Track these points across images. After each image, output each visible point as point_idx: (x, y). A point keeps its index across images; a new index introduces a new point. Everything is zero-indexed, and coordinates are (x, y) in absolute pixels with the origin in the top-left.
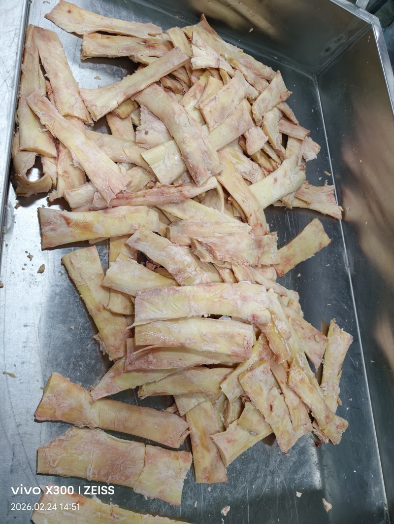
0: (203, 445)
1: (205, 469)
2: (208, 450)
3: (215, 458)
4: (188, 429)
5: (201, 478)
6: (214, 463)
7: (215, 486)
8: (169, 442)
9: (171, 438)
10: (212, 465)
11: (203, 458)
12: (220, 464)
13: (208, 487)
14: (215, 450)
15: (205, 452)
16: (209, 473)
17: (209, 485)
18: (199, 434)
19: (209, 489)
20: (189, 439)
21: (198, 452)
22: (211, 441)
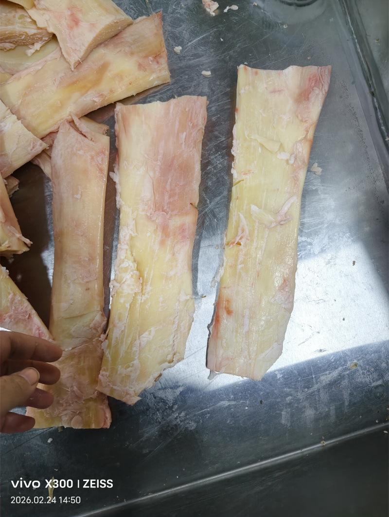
0: (97, 82)
1: (140, 66)
2: (103, 68)
3: (118, 50)
4: (72, 122)
5: (159, 74)
6: (127, 49)
7: (172, 39)
8: (99, 159)
9: (92, 158)
10: (132, 54)
11: (120, 76)
12: (128, 35)
13: (176, 54)
14: (101, 51)
15: (109, 74)
16: (146, 57)
17: (171, 53)
18: (76, 95)
19: (178, 49)
20: (93, 115)
21: (112, 91)
22: (85, 67)
